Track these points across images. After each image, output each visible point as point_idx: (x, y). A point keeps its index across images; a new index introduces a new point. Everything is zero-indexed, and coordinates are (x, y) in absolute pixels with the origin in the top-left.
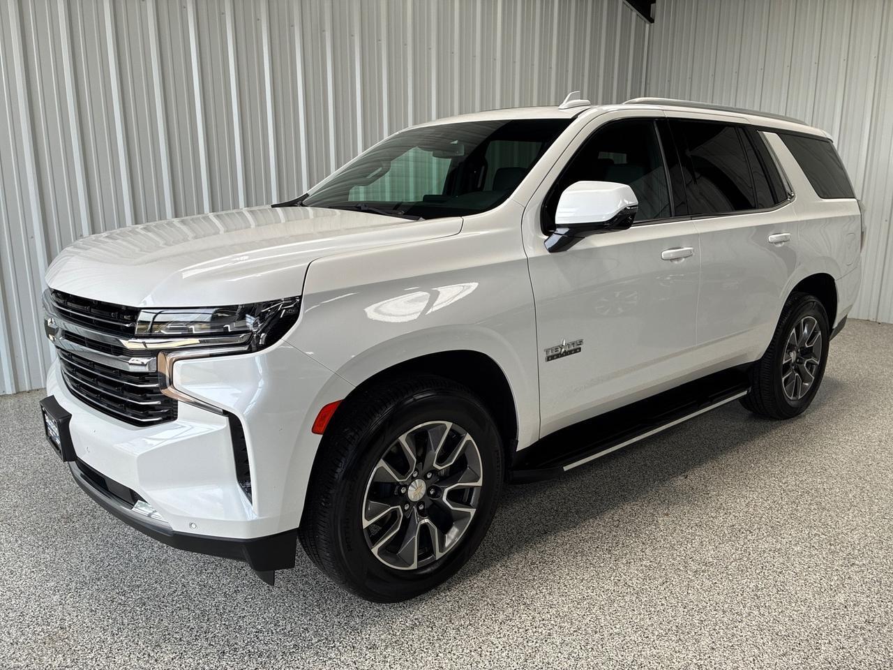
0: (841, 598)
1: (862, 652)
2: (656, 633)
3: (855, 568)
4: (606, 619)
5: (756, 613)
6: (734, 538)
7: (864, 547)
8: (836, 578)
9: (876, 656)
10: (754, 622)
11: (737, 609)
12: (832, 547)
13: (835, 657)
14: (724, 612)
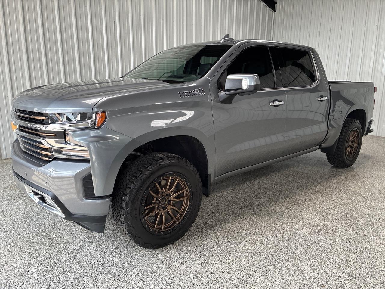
0: (322, 224)
1: (326, 239)
2: (253, 232)
3: (330, 215)
4: (236, 228)
5: (290, 227)
6: (288, 205)
7: (336, 209)
8: (322, 218)
9: (331, 241)
10: (289, 230)
11: (283, 226)
12: (323, 209)
13: (316, 240)
14: (279, 227)
